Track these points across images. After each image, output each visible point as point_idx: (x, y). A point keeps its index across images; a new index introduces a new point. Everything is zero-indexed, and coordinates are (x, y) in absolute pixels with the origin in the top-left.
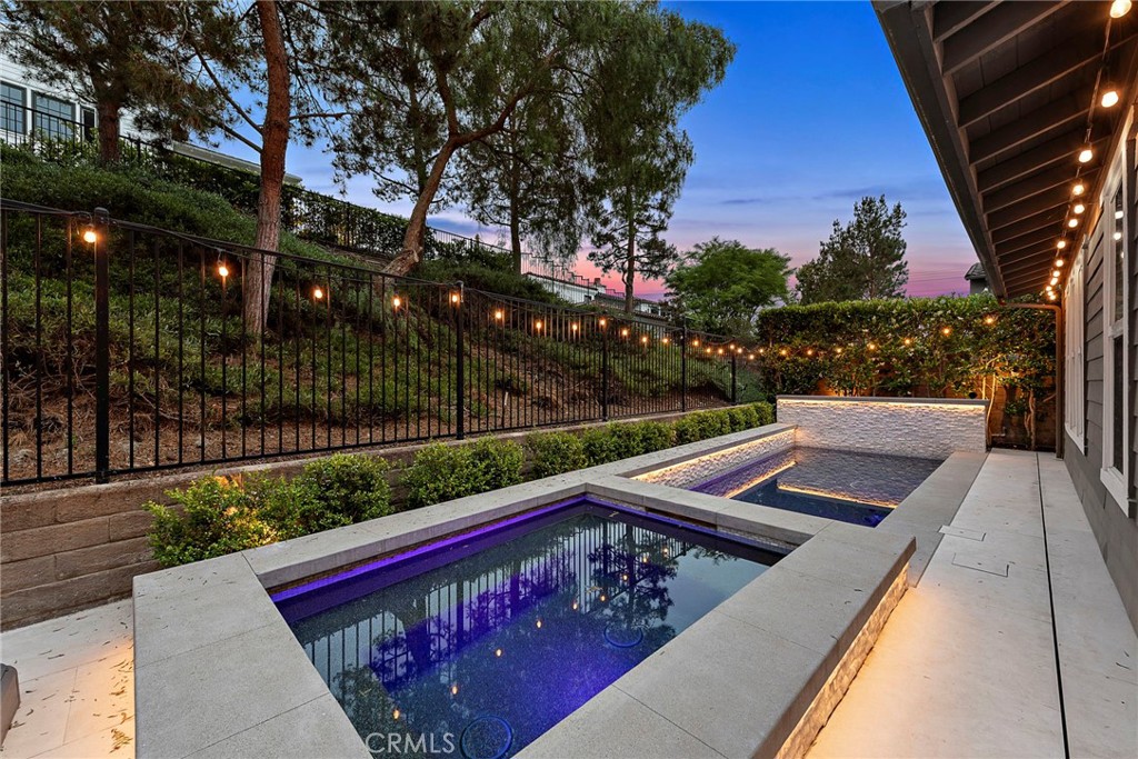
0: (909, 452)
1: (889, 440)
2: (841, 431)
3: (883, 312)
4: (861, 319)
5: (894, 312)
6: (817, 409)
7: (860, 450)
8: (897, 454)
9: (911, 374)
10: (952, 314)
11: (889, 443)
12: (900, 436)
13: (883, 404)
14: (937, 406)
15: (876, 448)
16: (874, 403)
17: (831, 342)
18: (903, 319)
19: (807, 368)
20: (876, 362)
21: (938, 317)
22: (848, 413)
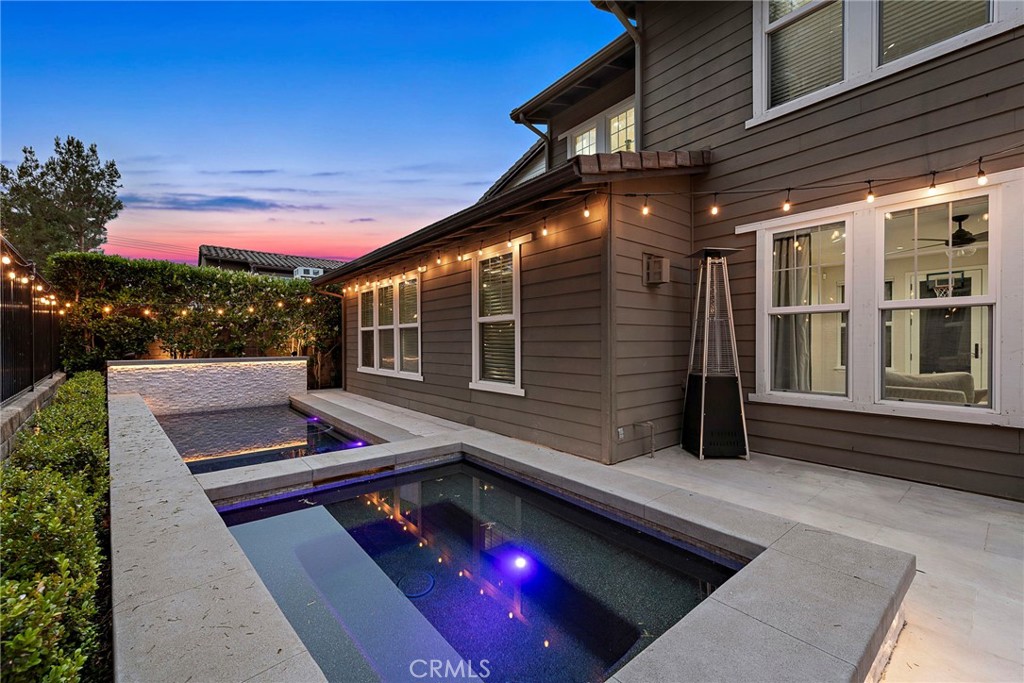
0: (256, 402)
1: (240, 395)
2: (194, 394)
3: (221, 281)
4: (201, 284)
5: (231, 282)
6: (165, 373)
7: (213, 409)
8: (247, 406)
9: (246, 337)
10: (276, 291)
11: (240, 398)
12: (250, 390)
13: (235, 364)
14: (277, 363)
15: (229, 405)
16: (227, 364)
17: (169, 303)
18: (240, 289)
19: (137, 329)
20: (215, 326)
21: (267, 293)
22: (200, 375)
